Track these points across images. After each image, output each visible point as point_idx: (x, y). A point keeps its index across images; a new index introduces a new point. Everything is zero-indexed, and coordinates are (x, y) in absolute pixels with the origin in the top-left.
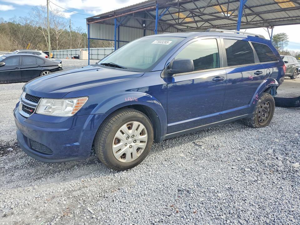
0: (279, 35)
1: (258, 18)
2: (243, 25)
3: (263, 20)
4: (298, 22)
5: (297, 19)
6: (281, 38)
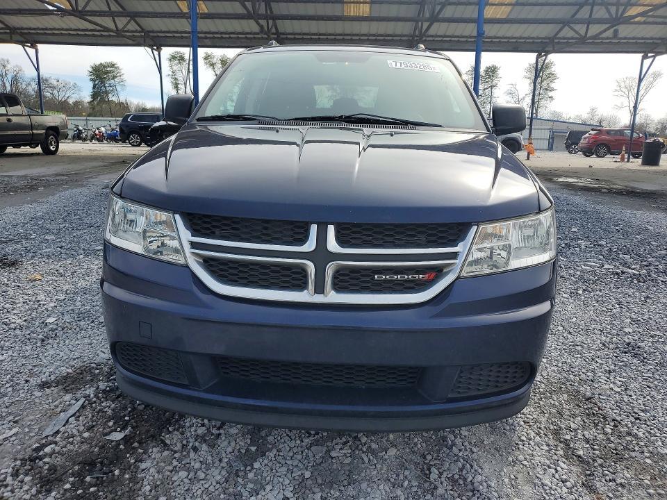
0: (104, 67)
1: (132, 26)
2: (110, 36)
3: (143, 30)
4: (208, 44)
5: (206, 38)
6: (110, 72)
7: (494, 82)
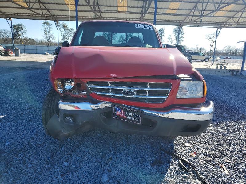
0: (18, 25)
6: (20, 28)
7: (162, 34)
